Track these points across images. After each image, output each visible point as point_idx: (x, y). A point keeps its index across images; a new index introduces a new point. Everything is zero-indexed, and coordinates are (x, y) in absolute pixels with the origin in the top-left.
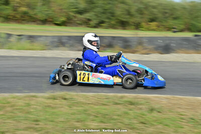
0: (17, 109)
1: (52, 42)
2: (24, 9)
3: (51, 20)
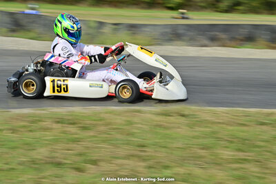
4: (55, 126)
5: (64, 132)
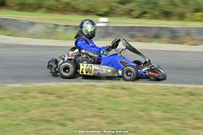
0: (79, 98)
3: (93, 10)
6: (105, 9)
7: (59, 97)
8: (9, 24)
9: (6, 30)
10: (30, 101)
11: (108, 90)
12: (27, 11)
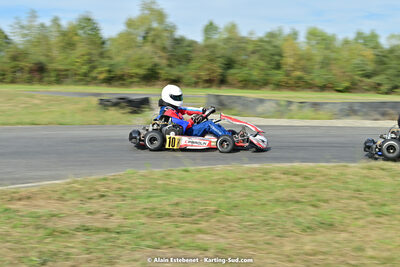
1: (341, 110)
2: (298, 73)
3: (331, 86)
4: (282, 176)
5: (292, 181)
6: (347, 84)
7: (306, 178)
8: (235, 102)
9: (231, 109)
10: (272, 182)
11: (365, 171)
12: (252, 88)
